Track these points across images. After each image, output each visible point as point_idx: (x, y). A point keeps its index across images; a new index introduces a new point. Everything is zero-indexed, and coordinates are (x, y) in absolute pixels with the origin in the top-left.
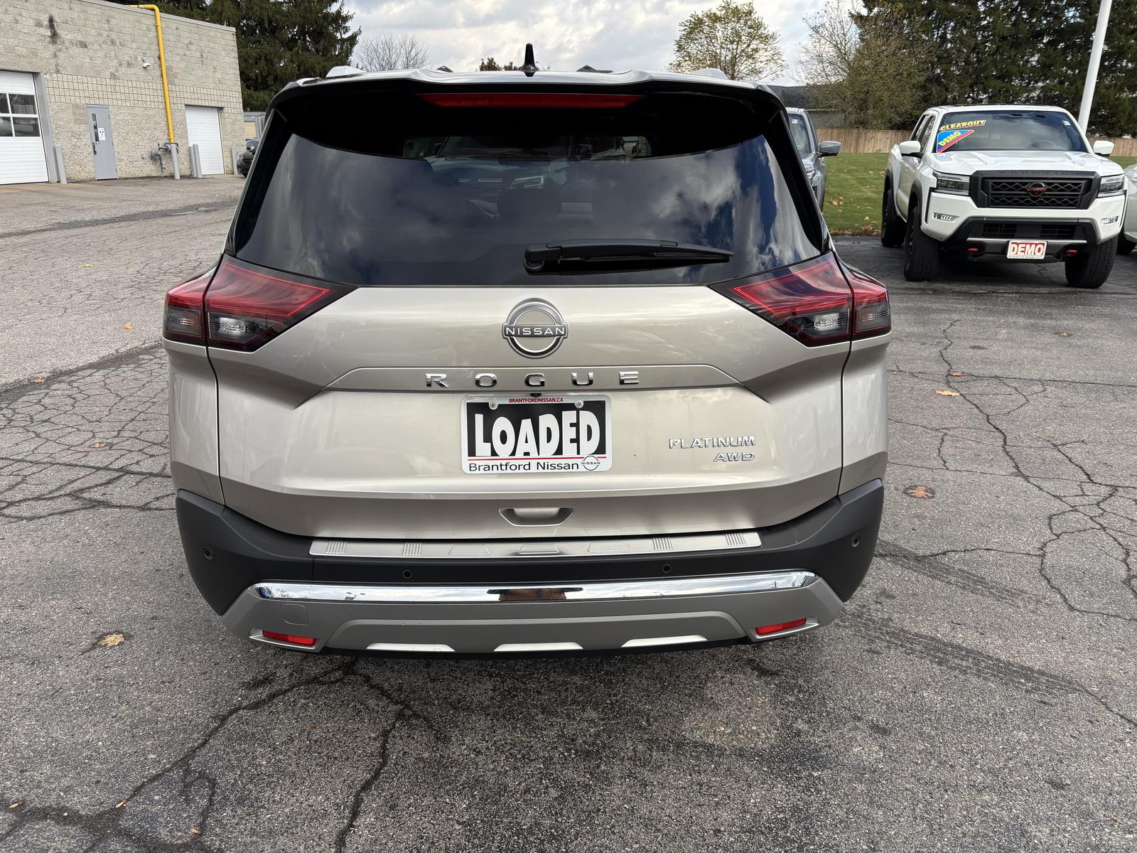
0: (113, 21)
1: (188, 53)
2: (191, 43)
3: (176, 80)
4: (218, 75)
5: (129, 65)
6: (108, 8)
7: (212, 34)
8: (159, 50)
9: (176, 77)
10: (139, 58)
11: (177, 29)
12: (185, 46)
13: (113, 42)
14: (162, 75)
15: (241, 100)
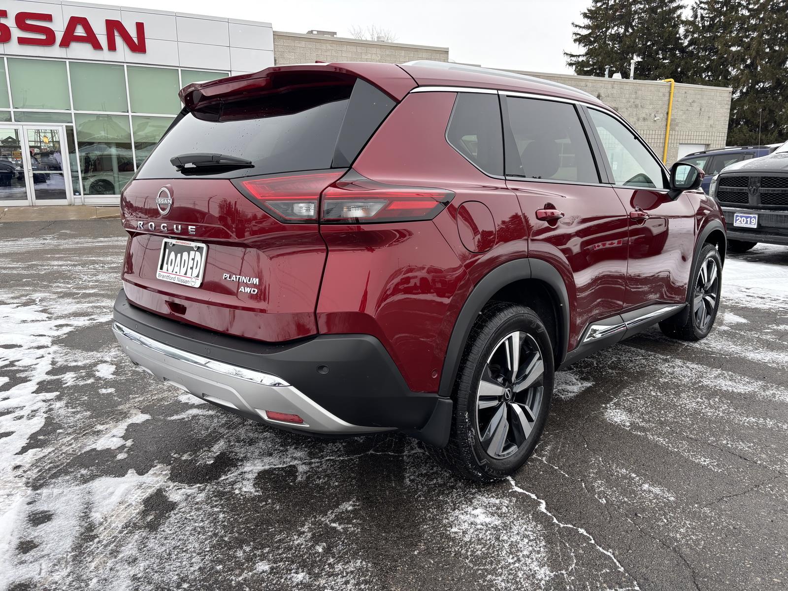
0: (639, 93)
1: (690, 109)
2: (694, 102)
3: (677, 128)
4: (711, 122)
5: (644, 119)
6: (638, 85)
7: (713, 94)
8: (668, 108)
9: (677, 125)
10: (653, 115)
11: (685, 93)
12: (689, 104)
13: (636, 106)
14: (667, 125)
15: (726, 138)
